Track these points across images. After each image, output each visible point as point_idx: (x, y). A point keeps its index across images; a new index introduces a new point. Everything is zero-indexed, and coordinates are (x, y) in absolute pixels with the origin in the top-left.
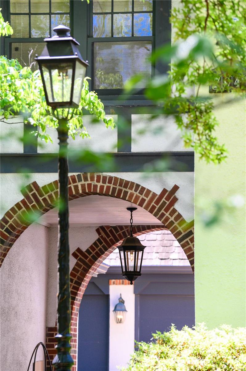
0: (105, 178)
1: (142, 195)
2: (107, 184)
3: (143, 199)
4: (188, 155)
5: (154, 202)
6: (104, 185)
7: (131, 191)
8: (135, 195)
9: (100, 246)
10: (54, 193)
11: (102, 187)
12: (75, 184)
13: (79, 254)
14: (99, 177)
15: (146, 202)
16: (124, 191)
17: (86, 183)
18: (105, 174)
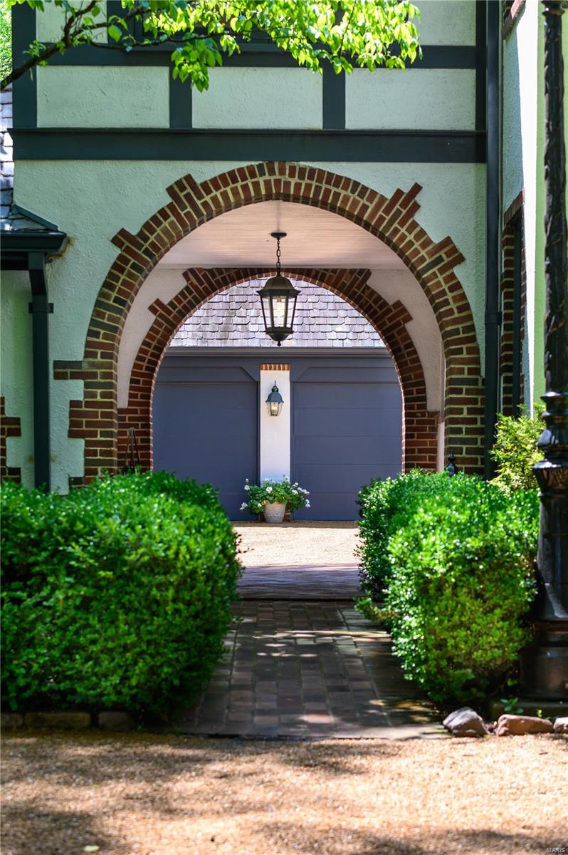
0: (302, 170)
1: (362, 198)
2: (307, 181)
3: (364, 205)
4: (436, 136)
5: (382, 210)
6: (301, 181)
7: (345, 193)
8: (351, 199)
9: (190, 298)
10: (221, 194)
11: (298, 186)
12: (254, 180)
13: (158, 308)
14: (293, 169)
15: (369, 211)
16: (335, 192)
17: (272, 178)
18: (302, 164)
